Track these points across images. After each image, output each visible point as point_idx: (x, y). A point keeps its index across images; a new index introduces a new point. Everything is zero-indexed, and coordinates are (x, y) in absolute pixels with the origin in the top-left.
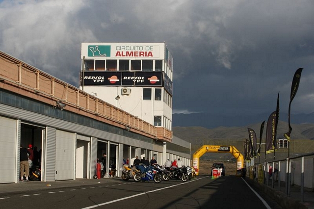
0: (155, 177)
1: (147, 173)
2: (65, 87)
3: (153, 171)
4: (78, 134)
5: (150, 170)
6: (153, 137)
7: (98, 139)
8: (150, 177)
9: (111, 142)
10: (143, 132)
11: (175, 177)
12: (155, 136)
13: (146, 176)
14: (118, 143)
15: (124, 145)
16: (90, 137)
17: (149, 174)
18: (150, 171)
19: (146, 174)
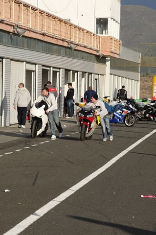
0: (126, 119)
1: (115, 113)
2: (19, 6)
3: (123, 111)
4: (27, 62)
5: (119, 109)
6: (95, 53)
7: (43, 66)
8: (119, 118)
9: (53, 68)
10: (85, 47)
11: (145, 117)
12: (98, 51)
13: (113, 117)
14: (60, 69)
15: (66, 70)
16: (36, 64)
17: (118, 115)
18: (119, 111)
19: (114, 115)
